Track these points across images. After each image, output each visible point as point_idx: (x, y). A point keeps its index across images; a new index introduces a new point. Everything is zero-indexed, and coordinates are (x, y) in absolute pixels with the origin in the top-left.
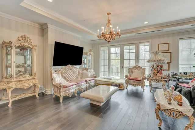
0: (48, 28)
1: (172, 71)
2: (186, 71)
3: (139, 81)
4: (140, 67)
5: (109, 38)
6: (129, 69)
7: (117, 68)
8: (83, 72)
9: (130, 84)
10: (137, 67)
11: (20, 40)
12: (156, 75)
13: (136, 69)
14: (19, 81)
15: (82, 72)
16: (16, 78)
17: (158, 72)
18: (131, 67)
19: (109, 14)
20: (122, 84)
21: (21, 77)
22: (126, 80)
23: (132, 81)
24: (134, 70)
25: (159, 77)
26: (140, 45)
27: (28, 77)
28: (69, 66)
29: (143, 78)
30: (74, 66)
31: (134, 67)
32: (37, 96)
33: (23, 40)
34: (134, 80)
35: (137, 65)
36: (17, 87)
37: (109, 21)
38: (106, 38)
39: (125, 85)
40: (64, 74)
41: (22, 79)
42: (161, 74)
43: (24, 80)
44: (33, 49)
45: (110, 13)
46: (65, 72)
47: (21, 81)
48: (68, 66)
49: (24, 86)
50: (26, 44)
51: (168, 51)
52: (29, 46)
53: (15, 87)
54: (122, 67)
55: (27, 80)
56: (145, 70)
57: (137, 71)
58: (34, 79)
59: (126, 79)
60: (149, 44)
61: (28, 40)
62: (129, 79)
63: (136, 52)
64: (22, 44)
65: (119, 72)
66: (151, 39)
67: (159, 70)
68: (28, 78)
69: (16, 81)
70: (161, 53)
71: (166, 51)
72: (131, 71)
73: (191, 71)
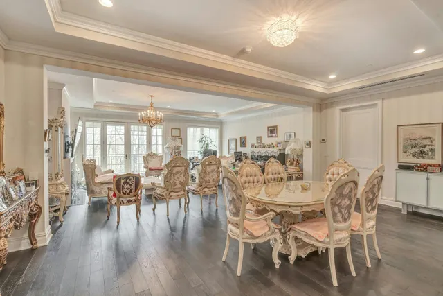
0: (61, 90)
2: (193, 156)
4: (156, 155)
10: (151, 155)
19: (152, 96)
22: (146, 172)
23: (153, 171)
24: (149, 159)
34: (155, 170)
37: (152, 104)
54: (128, 156)
57: (153, 159)
60: (162, 127)
62: (150, 169)
63: (147, 136)
70: (177, 139)
71: (179, 137)
72: (146, 159)
73: (196, 155)
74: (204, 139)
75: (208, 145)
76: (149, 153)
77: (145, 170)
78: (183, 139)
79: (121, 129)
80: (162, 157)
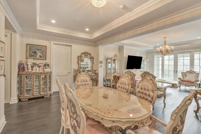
4: (194, 72)
6: (182, 73)
7: (170, 72)
9: (183, 84)
13: (190, 73)
18: (185, 72)
20: (175, 84)
22: (179, 82)
26: (195, 53)
29: (196, 80)
30: (137, 69)
31: (188, 72)
33: (116, 56)
34: (186, 81)
35: (191, 70)
37: (165, 42)
39: (178, 85)
44: (118, 60)
48: (134, 69)
54: (176, 71)
56: (199, 75)
59: (179, 80)
62: (182, 81)
63: (190, 59)
65: (173, 75)
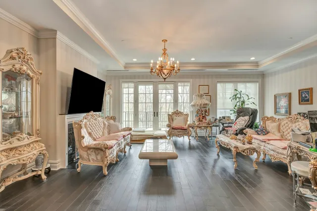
0: (55, 38)
1: (213, 116)
2: (223, 116)
3: (185, 129)
5: (168, 74)
8: (110, 124)
10: (177, 113)
11: (13, 58)
12: (202, 121)
13: (176, 115)
14: (11, 149)
15: (108, 123)
16: (4, 143)
17: (203, 117)
19: (165, 41)
21: (14, 139)
22: (169, 131)
23: (176, 131)
24: (175, 117)
25: (204, 123)
26: (179, 84)
27: (26, 140)
28: (92, 113)
29: (189, 126)
31: (174, 113)
32: (44, 177)
33: (20, 58)
34: (179, 129)
35: (177, 110)
36: (10, 163)
38: (164, 74)
40: (89, 127)
41: (16, 143)
42: (206, 119)
43: (20, 146)
44: (34, 80)
45: (167, 41)
46: (90, 124)
47: (16, 148)
48: (90, 113)
49: (24, 159)
50: (25, 68)
51: (208, 94)
52: (29, 72)
53: (7, 164)
54: (156, 113)
55: (25, 146)
57: (179, 118)
58: (35, 141)
60: (189, 84)
61: (28, 60)
62: (173, 129)
63: (174, 94)
64: (18, 66)
65: (152, 120)
66: (192, 78)
67: (204, 115)
68: (26, 142)
69: (5, 150)
70: (205, 97)
71: (207, 94)
72: (171, 118)
73: (227, 115)
74: (238, 96)
75: (243, 102)
76: (175, 110)
77: (168, 129)
78: (212, 96)
79: (150, 88)
80: (187, 115)
